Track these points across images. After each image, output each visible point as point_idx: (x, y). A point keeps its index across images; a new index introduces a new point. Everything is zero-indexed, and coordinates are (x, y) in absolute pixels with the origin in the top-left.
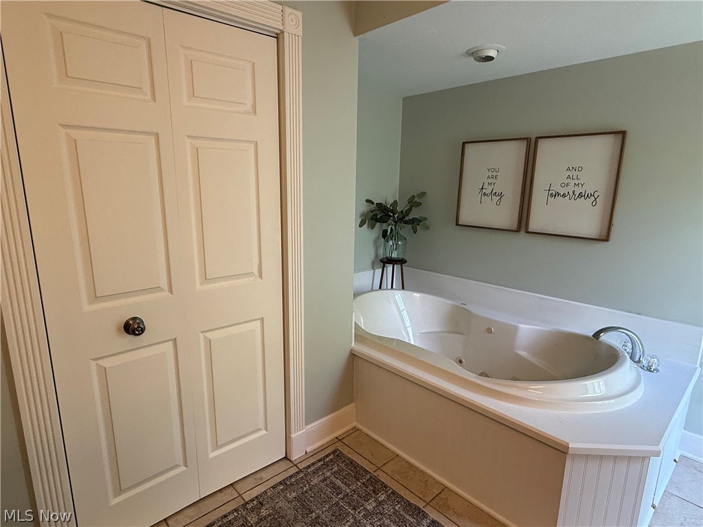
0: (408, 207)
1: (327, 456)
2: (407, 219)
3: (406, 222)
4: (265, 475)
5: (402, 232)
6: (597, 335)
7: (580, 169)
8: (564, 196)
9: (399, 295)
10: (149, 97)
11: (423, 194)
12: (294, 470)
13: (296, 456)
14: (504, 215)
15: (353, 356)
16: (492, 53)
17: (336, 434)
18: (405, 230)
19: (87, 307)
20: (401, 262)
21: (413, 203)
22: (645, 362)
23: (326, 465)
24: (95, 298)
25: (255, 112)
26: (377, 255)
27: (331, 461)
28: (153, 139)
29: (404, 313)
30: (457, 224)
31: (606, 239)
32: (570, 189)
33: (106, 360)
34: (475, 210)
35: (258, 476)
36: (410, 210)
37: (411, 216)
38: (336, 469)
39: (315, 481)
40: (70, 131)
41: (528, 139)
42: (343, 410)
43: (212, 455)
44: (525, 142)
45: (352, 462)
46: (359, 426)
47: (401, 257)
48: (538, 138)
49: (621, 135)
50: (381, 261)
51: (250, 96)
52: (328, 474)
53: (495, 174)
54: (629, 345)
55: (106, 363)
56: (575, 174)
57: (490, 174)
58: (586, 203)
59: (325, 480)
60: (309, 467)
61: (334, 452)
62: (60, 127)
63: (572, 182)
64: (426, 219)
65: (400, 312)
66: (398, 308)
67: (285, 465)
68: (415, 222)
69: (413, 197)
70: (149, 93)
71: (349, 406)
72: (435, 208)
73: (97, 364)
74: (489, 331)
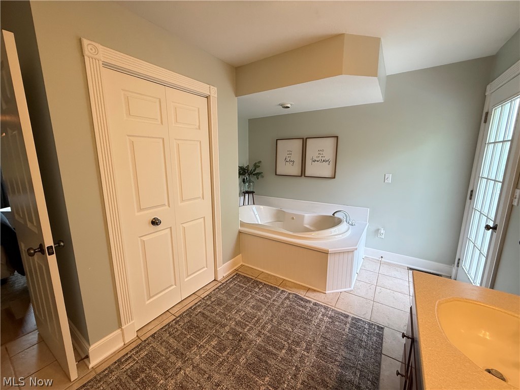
0: (254, 168)
1: (234, 276)
2: (254, 173)
3: (254, 175)
4: (208, 288)
5: (252, 179)
6: (334, 214)
7: (323, 150)
8: (318, 161)
9: (254, 207)
10: (160, 123)
11: (260, 162)
12: (220, 284)
13: (219, 279)
14: (295, 170)
15: (240, 232)
16: (289, 105)
17: (235, 268)
18: (253, 178)
19: (137, 214)
20: (253, 192)
21: (256, 166)
22: (350, 222)
23: (234, 279)
24: (140, 209)
25: (200, 129)
26: (241, 191)
27: (236, 277)
28: (161, 140)
29: (257, 216)
30: (276, 175)
31: (334, 178)
32: (320, 158)
33: (144, 237)
34: (283, 168)
35: (205, 288)
36: (255, 169)
37: (256, 172)
38: (239, 280)
39: (231, 286)
40: (131, 138)
41: (303, 139)
42: (237, 257)
43: (186, 280)
44: (302, 140)
45: (245, 277)
46: (244, 264)
47: (252, 190)
48: (306, 138)
49: (336, 138)
50: (243, 193)
51: (198, 122)
52: (236, 282)
53: (290, 153)
54: (345, 217)
55: (144, 238)
56: (321, 152)
57: (289, 153)
58: (326, 164)
59: (235, 284)
60: (227, 281)
61: (236, 274)
62: (127, 136)
63: (321, 156)
64: (262, 173)
65: (255, 215)
66: (255, 214)
67: (215, 283)
68: (258, 174)
69: (256, 163)
70: (160, 121)
71: (239, 256)
72: (265, 168)
73: (141, 239)
74: (293, 218)
